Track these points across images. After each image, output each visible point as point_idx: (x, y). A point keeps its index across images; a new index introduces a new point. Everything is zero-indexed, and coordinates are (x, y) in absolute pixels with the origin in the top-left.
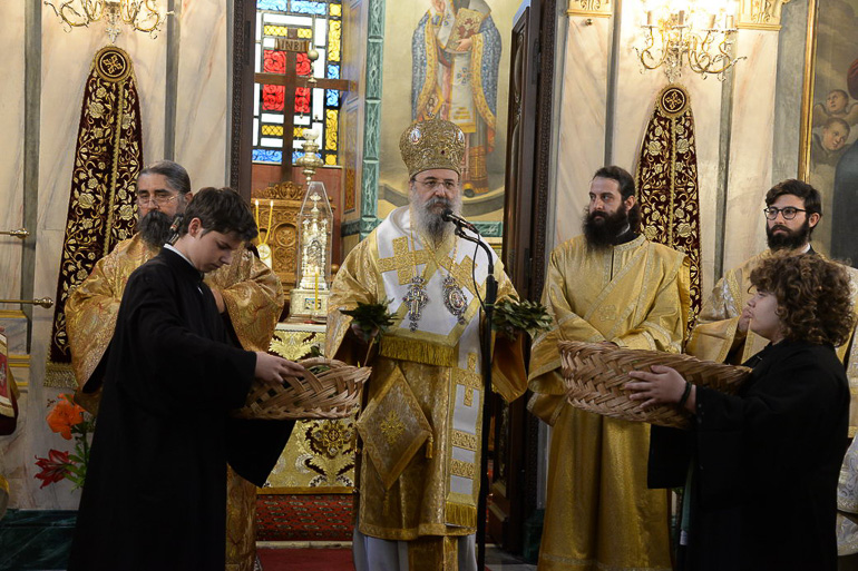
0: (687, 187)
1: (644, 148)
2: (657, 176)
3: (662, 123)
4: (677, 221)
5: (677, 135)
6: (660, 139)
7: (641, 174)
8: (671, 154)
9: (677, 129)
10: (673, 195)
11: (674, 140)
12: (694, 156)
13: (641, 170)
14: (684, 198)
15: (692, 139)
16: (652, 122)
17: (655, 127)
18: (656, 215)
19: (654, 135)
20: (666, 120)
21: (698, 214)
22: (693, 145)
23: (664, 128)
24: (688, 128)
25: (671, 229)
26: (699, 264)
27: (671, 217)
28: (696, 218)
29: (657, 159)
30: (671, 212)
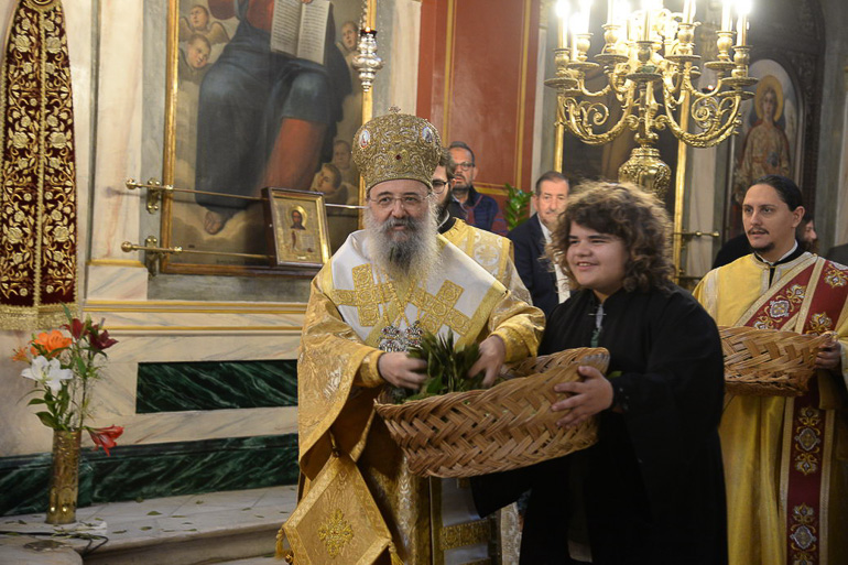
0: (60, 92)
1: (10, 42)
2: (27, 76)
3: (30, 15)
4: (50, 129)
5: (46, 31)
6: (29, 34)
7: (7, 72)
8: (40, 53)
9: (46, 25)
10: (44, 100)
11: (43, 36)
12: (66, 58)
13: (8, 67)
14: (57, 104)
15: (64, 38)
16: (17, 13)
17: (22, 19)
18: (26, 121)
19: (21, 27)
20: (33, 12)
21: (73, 123)
22: (66, 45)
23: (32, 22)
24: (59, 26)
25: (42, 138)
26: (74, 180)
27: (43, 123)
28: (70, 127)
29: (26, 56)
30: (43, 119)
